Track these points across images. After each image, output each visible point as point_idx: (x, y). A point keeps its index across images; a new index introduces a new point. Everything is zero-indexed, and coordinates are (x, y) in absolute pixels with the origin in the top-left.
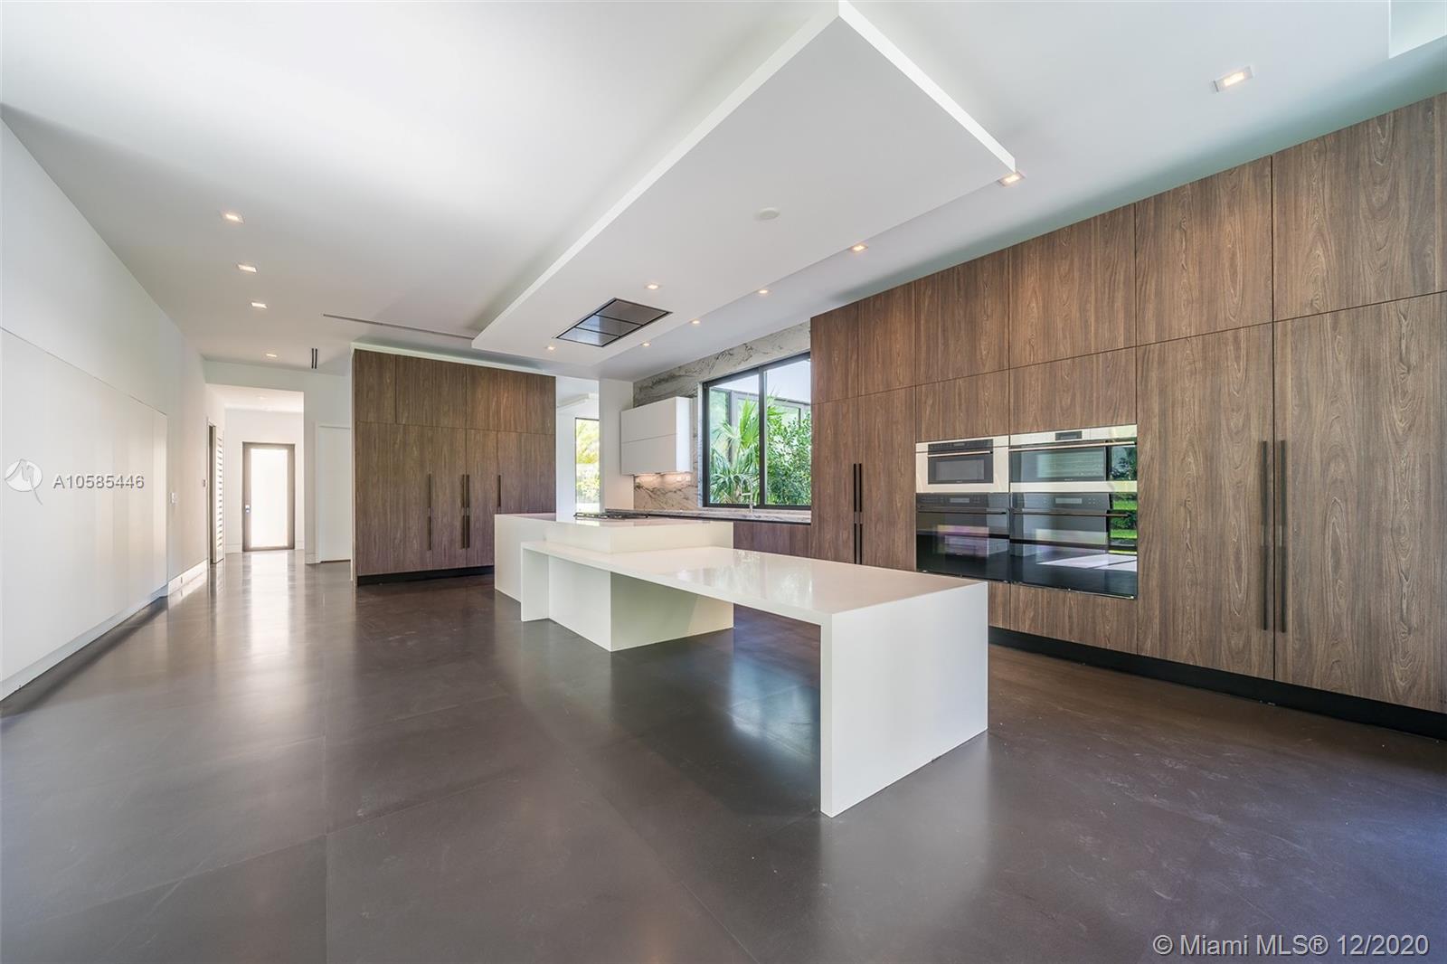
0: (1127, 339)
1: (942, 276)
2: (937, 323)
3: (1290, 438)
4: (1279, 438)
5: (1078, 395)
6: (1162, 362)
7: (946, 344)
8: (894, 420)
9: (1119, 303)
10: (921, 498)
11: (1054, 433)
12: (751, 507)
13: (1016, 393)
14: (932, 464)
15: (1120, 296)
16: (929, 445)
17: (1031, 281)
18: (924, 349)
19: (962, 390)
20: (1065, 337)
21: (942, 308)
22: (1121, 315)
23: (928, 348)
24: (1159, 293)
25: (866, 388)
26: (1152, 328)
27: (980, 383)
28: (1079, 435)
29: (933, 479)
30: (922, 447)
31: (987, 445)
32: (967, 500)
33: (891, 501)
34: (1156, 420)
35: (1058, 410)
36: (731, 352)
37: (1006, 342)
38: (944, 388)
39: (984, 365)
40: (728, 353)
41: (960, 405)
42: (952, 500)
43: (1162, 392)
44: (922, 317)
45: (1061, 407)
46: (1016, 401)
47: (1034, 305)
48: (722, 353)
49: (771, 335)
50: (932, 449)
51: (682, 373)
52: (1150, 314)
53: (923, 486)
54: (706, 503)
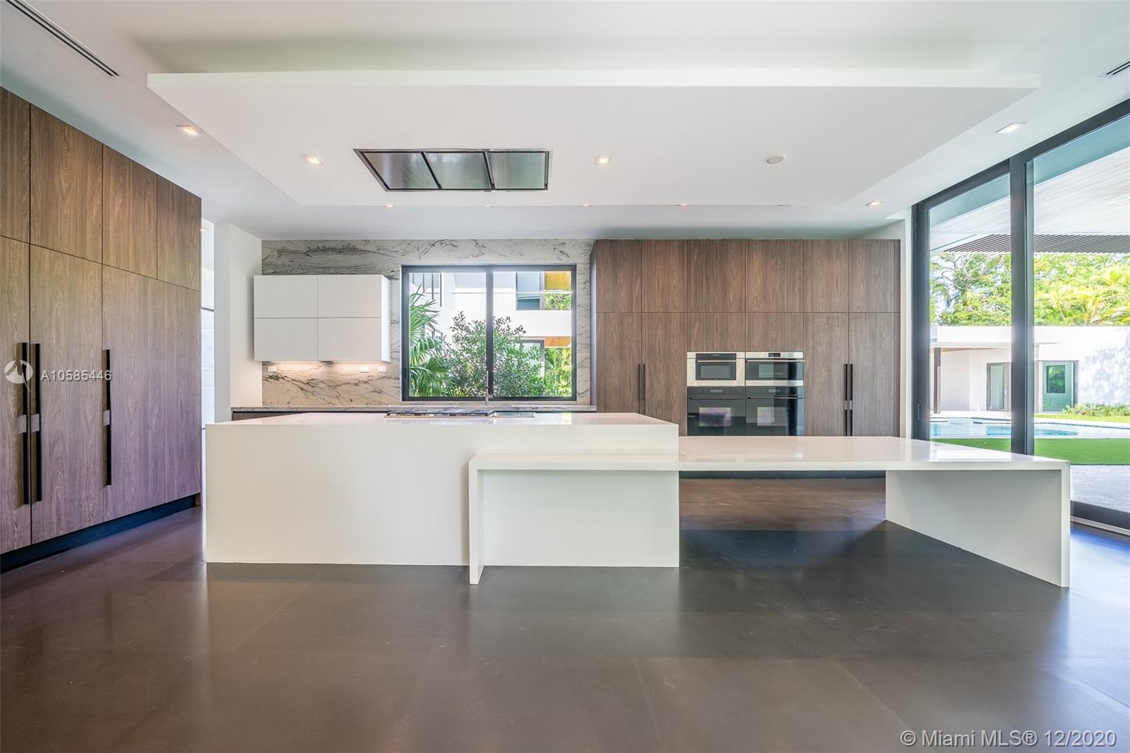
0: (800, 308)
1: (706, 243)
2: (703, 274)
3: (853, 363)
4: (851, 363)
5: (779, 334)
6: (813, 323)
7: (708, 289)
8: (672, 334)
9: (797, 289)
10: (691, 390)
11: (768, 353)
12: (487, 399)
13: (749, 326)
14: (698, 366)
15: (797, 285)
16: (697, 354)
17: (756, 264)
18: (693, 288)
19: (719, 320)
20: (773, 301)
21: (706, 265)
22: (798, 295)
23: (696, 288)
24: (812, 289)
25: (649, 307)
26: (809, 305)
27: (729, 318)
28: (779, 355)
29: (698, 377)
30: (691, 355)
31: (734, 356)
32: (721, 391)
33: (668, 392)
34: (810, 350)
35: (770, 341)
36: (455, 244)
37: (744, 297)
38: (706, 316)
39: (731, 308)
40: (453, 244)
41: (717, 330)
42: (712, 391)
43: (813, 336)
44: (692, 267)
45: (771, 339)
46: (749, 332)
47: (758, 278)
48: (441, 242)
49: (510, 240)
50: (699, 357)
51: (372, 248)
52: (809, 297)
53: (692, 381)
54: (405, 397)
